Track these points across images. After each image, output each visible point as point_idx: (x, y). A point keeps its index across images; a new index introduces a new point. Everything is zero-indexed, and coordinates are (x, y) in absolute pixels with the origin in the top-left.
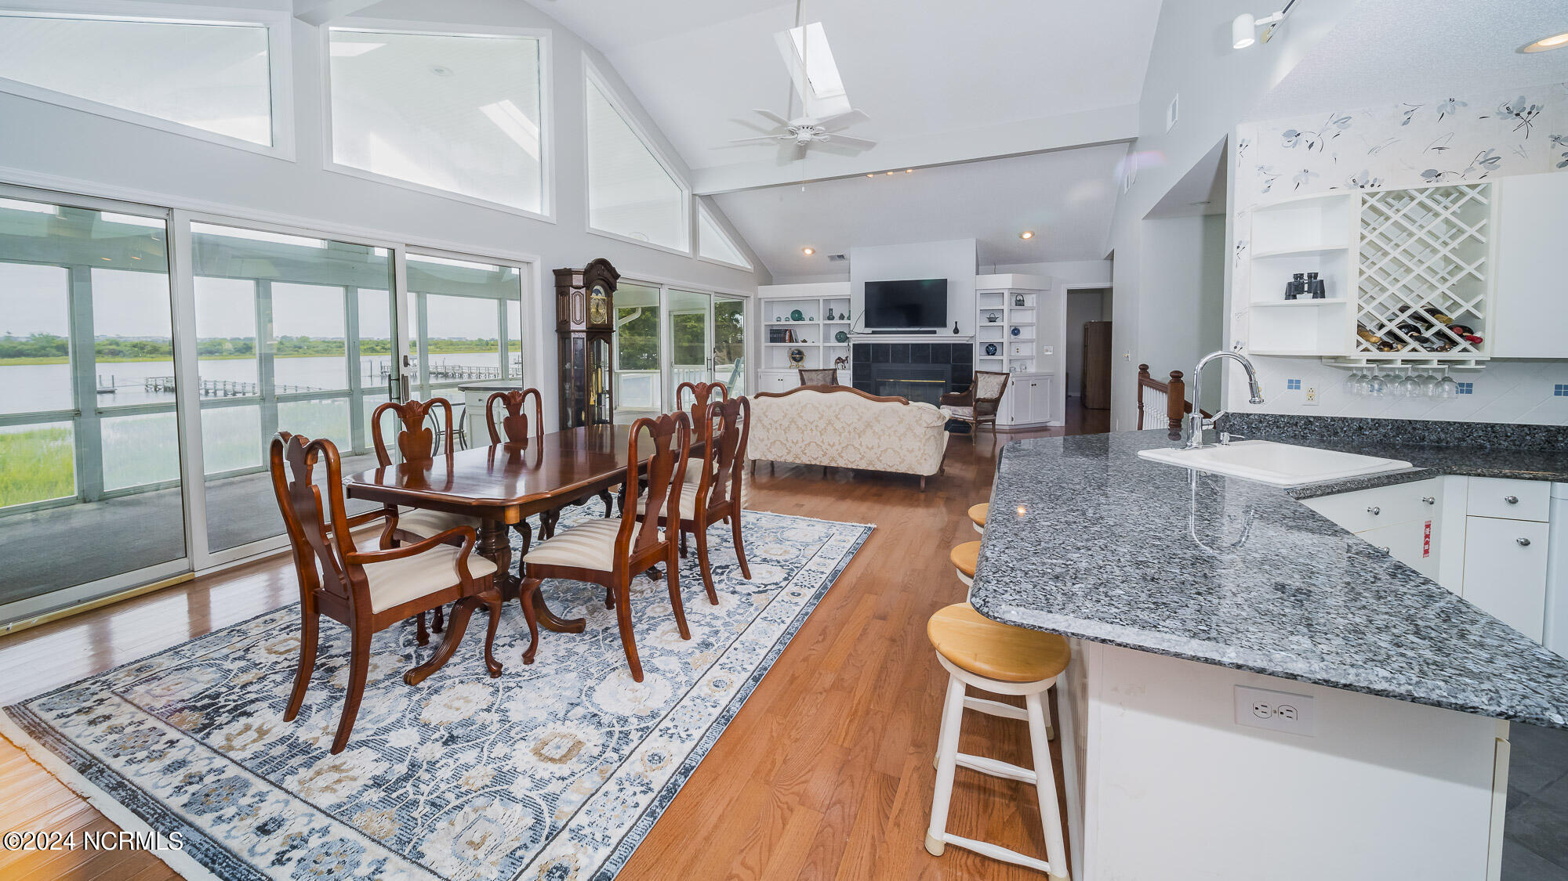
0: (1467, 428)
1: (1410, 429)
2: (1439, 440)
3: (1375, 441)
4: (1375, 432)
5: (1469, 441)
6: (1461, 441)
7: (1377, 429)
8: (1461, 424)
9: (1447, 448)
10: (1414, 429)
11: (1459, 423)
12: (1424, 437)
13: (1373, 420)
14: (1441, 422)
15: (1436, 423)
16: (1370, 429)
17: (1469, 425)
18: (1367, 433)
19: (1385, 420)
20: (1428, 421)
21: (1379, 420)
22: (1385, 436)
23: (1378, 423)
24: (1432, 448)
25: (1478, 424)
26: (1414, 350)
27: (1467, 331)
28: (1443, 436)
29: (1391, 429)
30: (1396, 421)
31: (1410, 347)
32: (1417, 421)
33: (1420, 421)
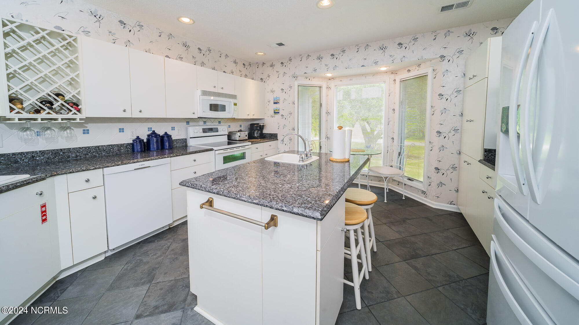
0: (88, 149)
1: (61, 153)
2: (77, 156)
3: (43, 162)
4: (42, 158)
5: (90, 155)
6: (86, 155)
7: (43, 156)
8: (86, 148)
9: (81, 159)
10: (64, 153)
11: (84, 147)
12: (69, 156)
13: (40, 151)
14: (76, 148)
15: (74, 149)
16: (39, 156)
17: (89, 148)
18: (38, 159)
19: (47, 150)
20: (70, 148)
21: (44, 151)
22: (48, 159)
23: (43, 153)
24: (74, 160)
25: (92, 147)
26: (49, 113)
27: (76, 105)
28: (78, 154)
29: (51, 155)
30: (54, 150)
31: (46, 112)
32: (65, 149)
33: (66, 149)
